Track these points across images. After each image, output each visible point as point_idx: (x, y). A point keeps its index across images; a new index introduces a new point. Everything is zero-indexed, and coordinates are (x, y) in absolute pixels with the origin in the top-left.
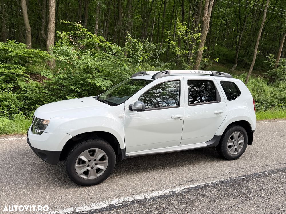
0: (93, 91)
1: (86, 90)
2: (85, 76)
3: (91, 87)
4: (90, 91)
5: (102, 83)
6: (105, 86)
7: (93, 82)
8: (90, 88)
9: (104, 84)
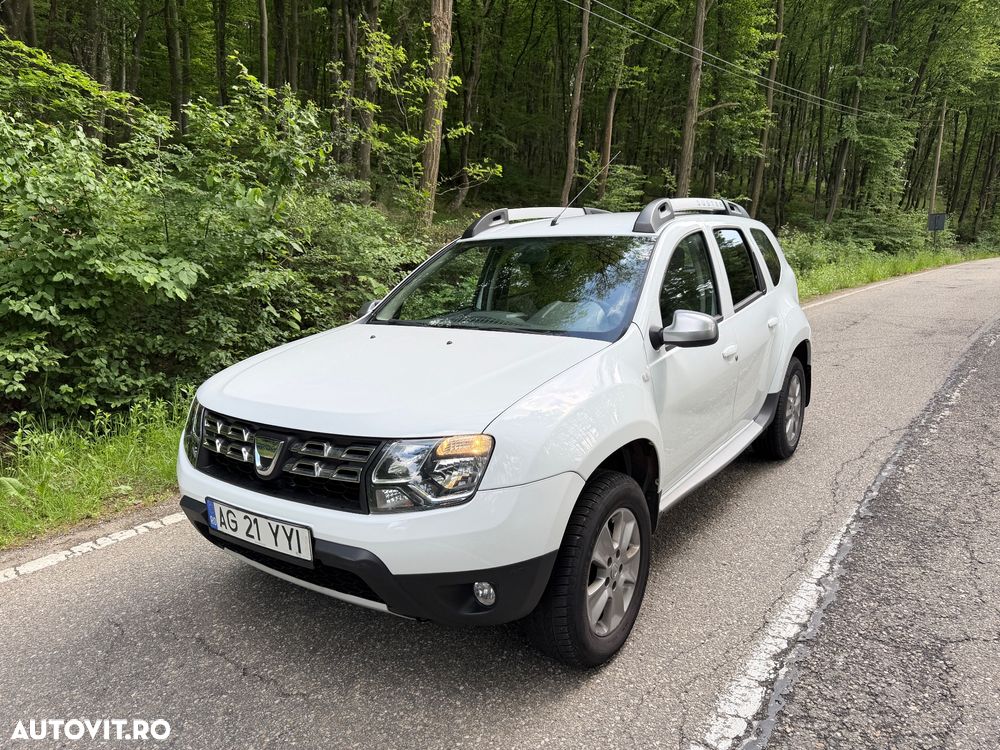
0: (112, 312)
1: (81, 311)
2: (79, 247)
3: (103, 296)
4: (100, 315)
5: (165, 274)
6: (180, 284)
7: (120, 269)
8: (100, 299)
9: (173, 276)
